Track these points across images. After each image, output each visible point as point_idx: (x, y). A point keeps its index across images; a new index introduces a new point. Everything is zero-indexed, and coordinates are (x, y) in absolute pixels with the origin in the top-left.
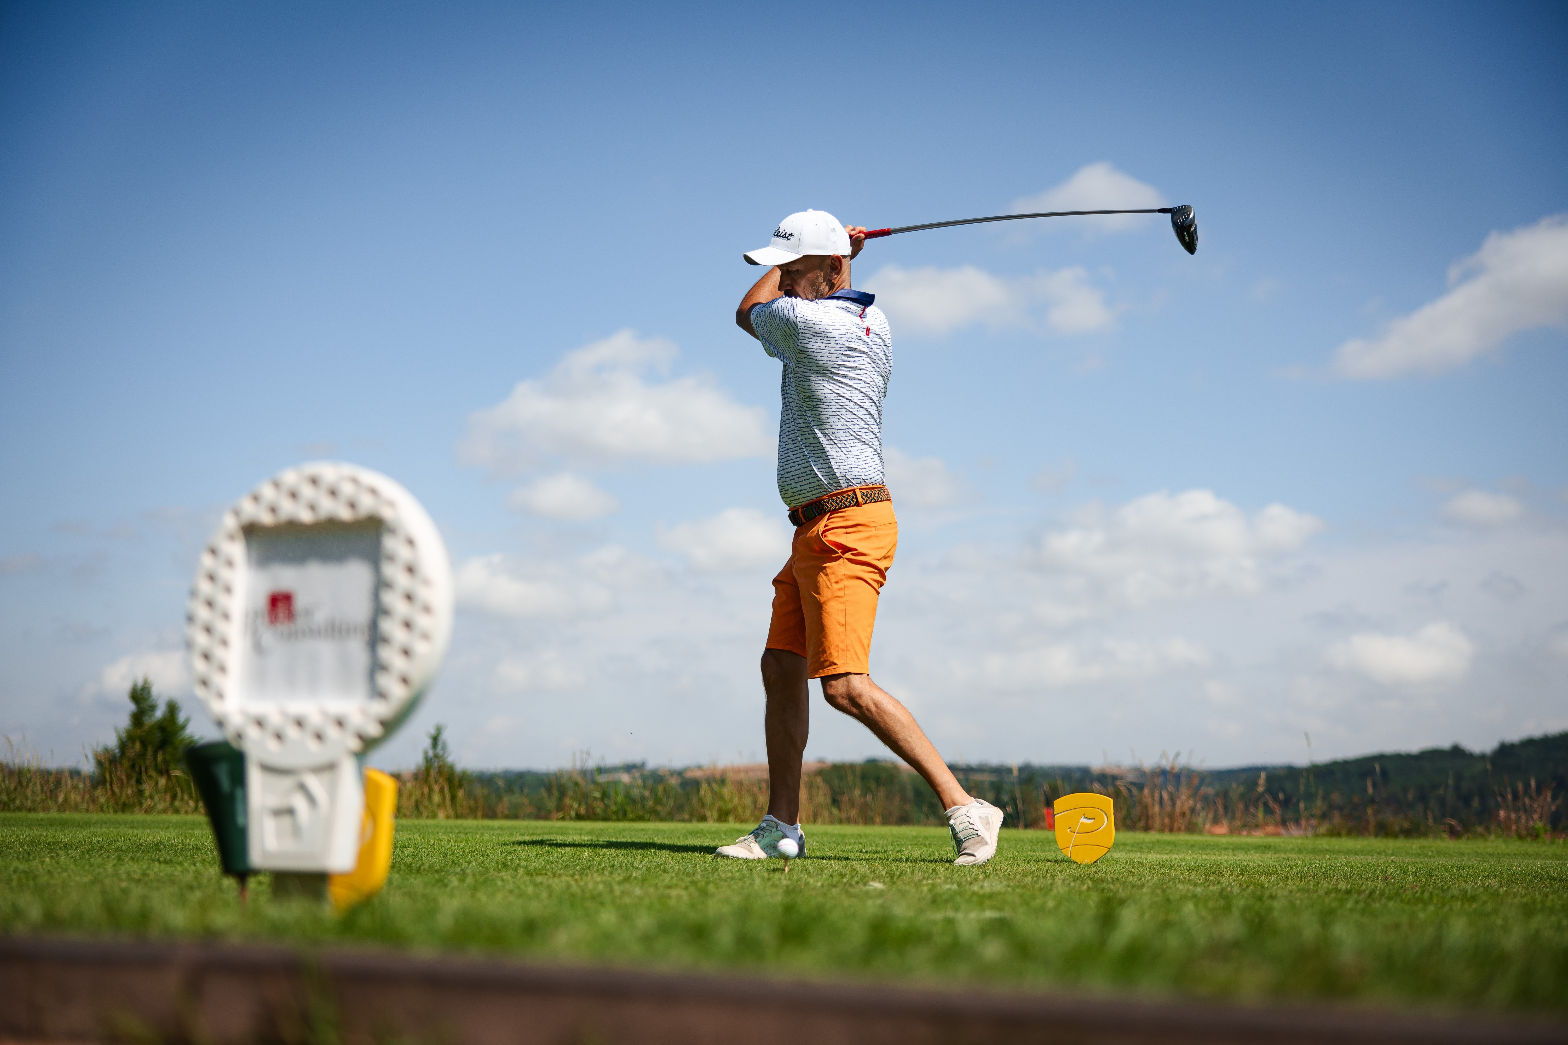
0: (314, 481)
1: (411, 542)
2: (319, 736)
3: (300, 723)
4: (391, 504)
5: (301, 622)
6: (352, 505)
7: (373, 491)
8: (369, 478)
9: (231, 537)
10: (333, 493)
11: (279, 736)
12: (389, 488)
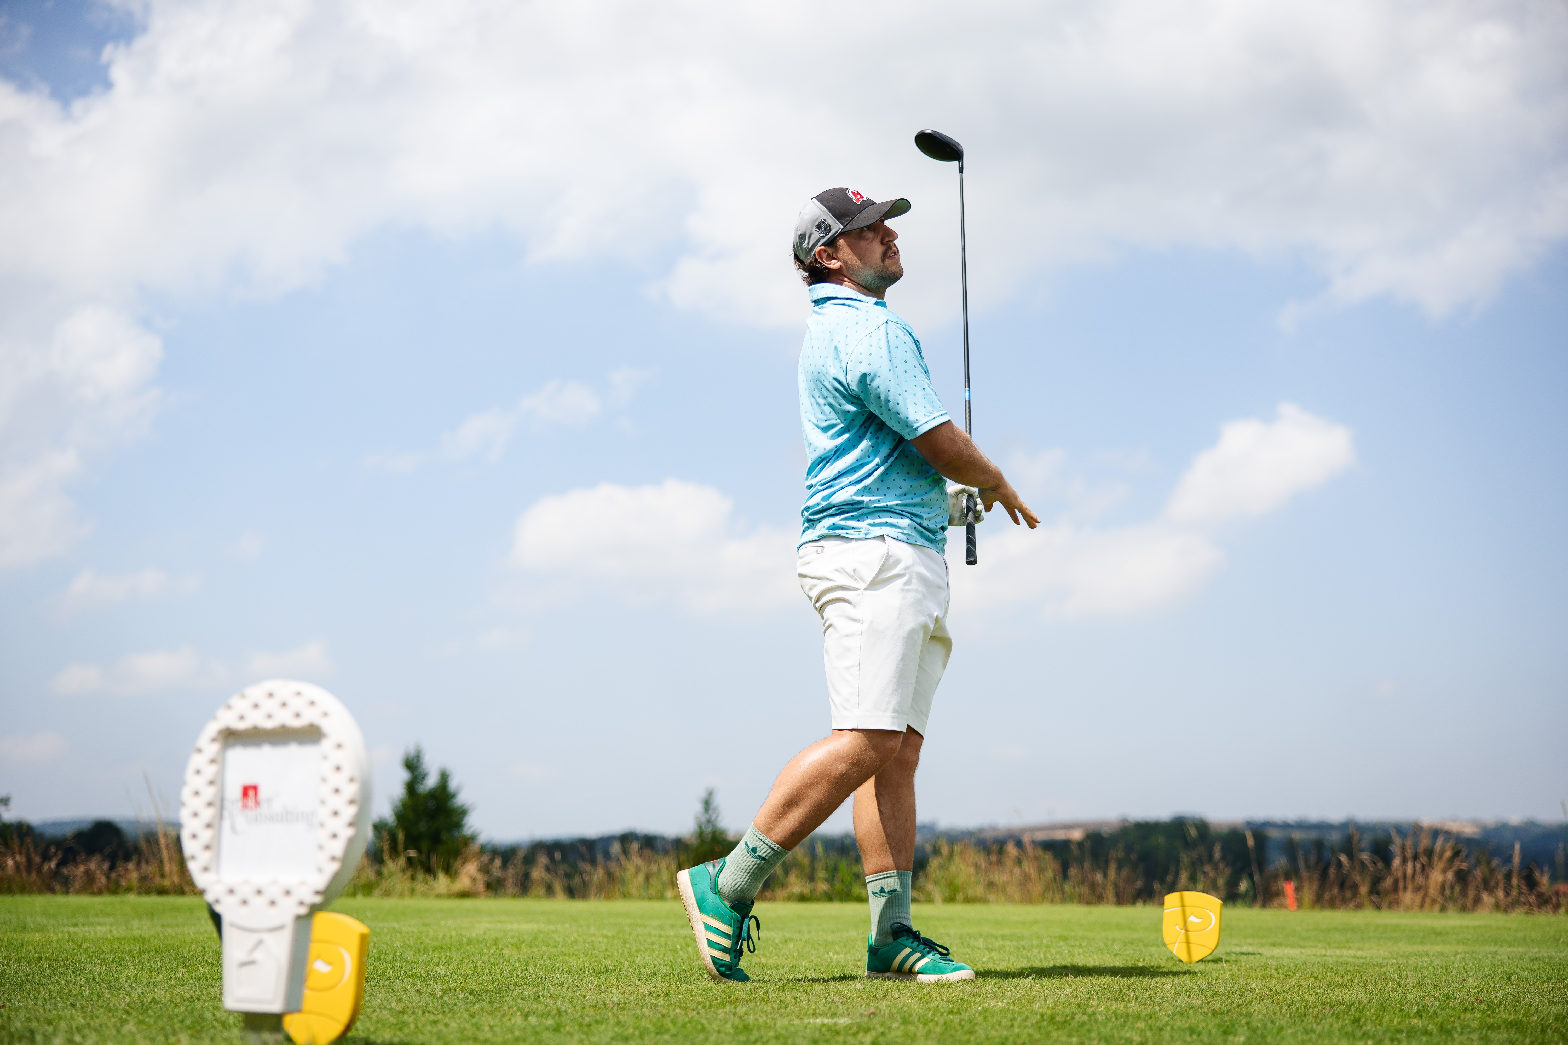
0: (271, 695)
1: (339, 746)
2: (273, 903)
3: (259, 892)
4: (326, 714)
5: (264, 809)
6: (298, 715)
7: (312, 703)
8: (311, 691)
9: (214, 740)
10: (284, 704)
11: (245, 902)
12: (326, 700)
